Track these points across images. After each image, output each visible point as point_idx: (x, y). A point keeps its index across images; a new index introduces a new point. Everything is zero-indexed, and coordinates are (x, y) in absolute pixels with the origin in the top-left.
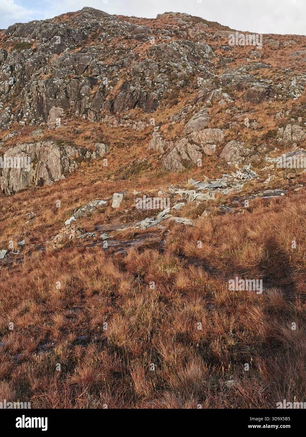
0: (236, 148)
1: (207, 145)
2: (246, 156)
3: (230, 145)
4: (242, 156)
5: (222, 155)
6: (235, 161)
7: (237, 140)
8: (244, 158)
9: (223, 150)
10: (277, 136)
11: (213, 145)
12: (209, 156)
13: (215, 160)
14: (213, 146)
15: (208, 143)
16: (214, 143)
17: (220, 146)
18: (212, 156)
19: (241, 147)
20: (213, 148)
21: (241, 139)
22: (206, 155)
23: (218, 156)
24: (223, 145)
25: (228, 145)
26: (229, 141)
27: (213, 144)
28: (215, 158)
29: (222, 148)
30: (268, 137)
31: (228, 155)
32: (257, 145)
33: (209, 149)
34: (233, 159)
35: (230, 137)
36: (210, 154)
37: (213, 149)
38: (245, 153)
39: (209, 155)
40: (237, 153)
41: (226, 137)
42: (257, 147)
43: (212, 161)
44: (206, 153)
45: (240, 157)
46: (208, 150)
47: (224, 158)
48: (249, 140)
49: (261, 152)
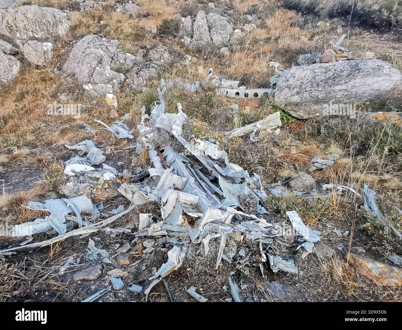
0: (102, 52)
1: (29, 42)
2: (128, 71)
3: (85, 45)
4: (118, 71)
5: (69, 66)
6: (102, 82)
7: (102, 34)
8: (122, 76)
9: (71, 56)
10: (181, 33)
11: (45, 44)
12: (37, 67)
13: (51, 79)
14: (46, 46)
15: (34, 38)
16: (48, 38)
17: (63, 47)
18: (45, 67)
19: (113, 49)
20: (45, 49)
21: (108, 33)
22: (29, 64)
23: (60, 69)
24: (68, 45)
25: (81, 45)
26: (83, 36)
27: (46, 40)
28: (53, 72)
29: (68, 52)
30: (164, 33)
31: (84, 68)
32: (148, 47)
33: (36, 51)
34: (96, 78)
35: (84, 28)
36: (39, 64)
37: (45, 52)
38: (123, 64)
39: (37, 65)
40: (104, 63)
41: (74, 28)
42: (148, 51)
43: (43, 80)
44: (29, 59)
45: (114, 73)
46: (34, 53)
47: (74, 75)
48: (127, 36)
49: (158, 62)
